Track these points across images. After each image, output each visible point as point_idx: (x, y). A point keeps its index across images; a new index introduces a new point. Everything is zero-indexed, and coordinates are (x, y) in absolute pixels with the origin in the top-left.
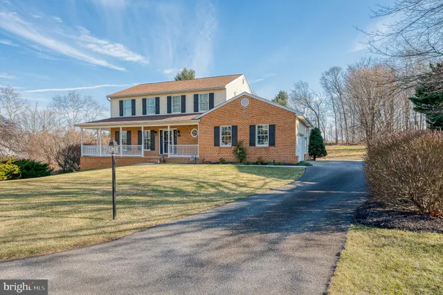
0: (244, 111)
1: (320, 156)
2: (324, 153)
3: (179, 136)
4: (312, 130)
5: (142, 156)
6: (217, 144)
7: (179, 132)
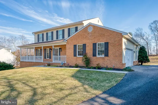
0: (90, 35)
1: (145, 62)
2: (148, 61)
3: (61, 51)
4: (141, 48)
5: (42, 61)
6: (75, 55)
7: (61, 49)
